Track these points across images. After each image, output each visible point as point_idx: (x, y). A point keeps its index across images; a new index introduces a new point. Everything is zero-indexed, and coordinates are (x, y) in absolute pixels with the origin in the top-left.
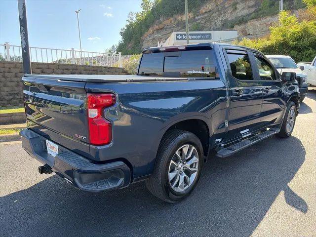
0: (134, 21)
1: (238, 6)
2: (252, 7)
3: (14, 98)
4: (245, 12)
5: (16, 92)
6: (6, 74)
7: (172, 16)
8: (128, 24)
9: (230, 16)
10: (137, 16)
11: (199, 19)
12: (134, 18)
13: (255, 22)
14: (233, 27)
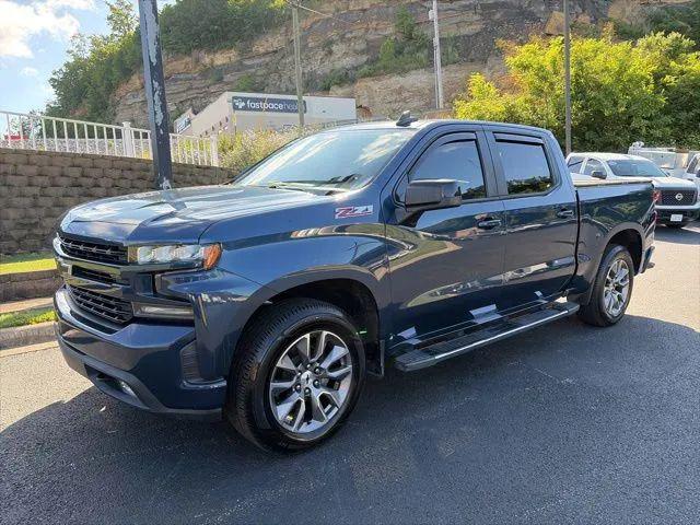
0: (88, 55)
1: (334, 48)
2: (362, 52)
3: (29, 235)
4: (348, 62)
5: (33, 222)
6: (10, 179)
7: (188, 53)
8: (71, 60)
9: (320, 66)
10: (95, 42)
11: (251, 67)
12: (87, 49)
13: (369, 82)
14: (329, 89)
